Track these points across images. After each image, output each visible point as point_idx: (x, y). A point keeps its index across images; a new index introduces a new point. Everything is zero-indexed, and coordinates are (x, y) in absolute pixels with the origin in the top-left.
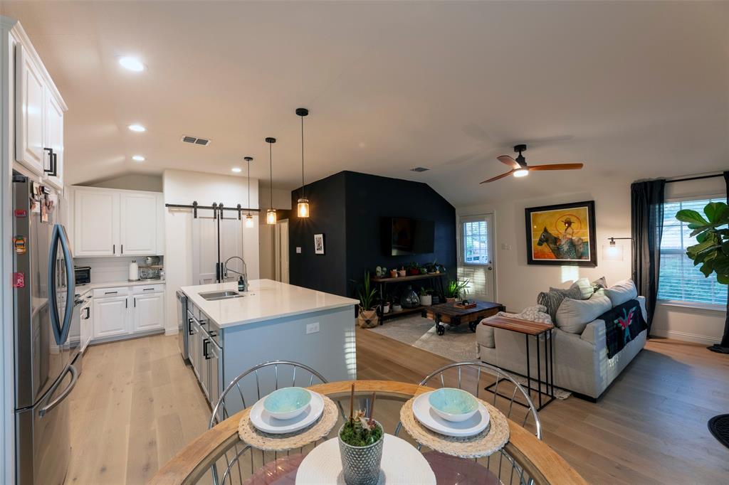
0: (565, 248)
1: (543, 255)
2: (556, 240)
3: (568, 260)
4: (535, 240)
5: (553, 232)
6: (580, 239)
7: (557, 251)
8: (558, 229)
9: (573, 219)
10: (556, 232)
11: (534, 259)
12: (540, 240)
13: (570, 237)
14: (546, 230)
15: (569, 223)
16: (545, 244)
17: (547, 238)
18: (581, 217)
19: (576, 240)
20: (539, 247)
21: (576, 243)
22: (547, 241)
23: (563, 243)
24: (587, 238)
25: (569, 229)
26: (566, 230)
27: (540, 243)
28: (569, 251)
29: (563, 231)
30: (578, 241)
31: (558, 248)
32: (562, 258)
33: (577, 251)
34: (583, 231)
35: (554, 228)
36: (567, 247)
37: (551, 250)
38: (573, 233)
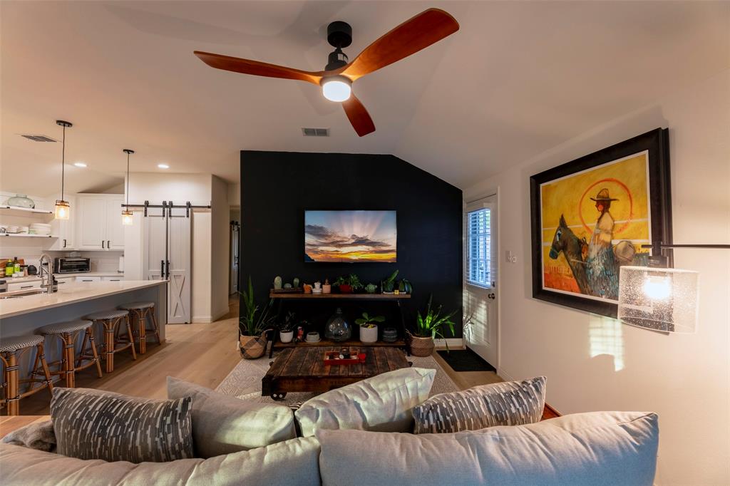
0: (598, 266)
2: (581, 246)
3: (605, 298)
4: (547, 245)
5: (576, 227)
6: (630, 245)
7: (581, 273)
8: (585, 222)
10: (581, 226)
12: (554, 246)
13: (606, 238)
14: (563, 223)
15: (604, 203)
16: (563, 255)
17: (565, 242)
19: (621, 247)
21: (621, 257)
22: (564, 248)
23: (593, 254)
25: (606, 218)
26: (599, 220)
27: (554, 255)
28: (605, 276)
29: (592, 224)
30: (625, 250)
31: (584, 267)
32: (591, 293)
34: (636, 221)
35: (577, 219)
36: (601, 267)
37: (571, 272)
38: (614, 225)
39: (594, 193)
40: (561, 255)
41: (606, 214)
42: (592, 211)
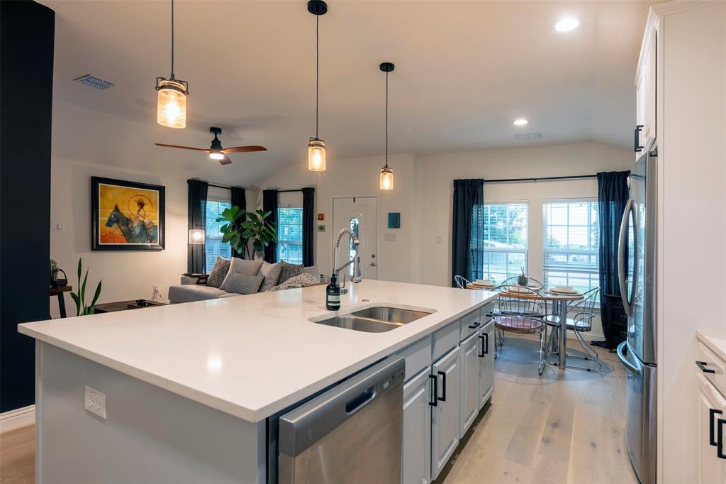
0: (137, 231)
1: (113, 237)
2: (127, 221)
3: (140, 244)
4: (103, 219)
5: (126, 212)
6: (151, 222)
7: (128, 234)
8: (130, 210)
9: (145, 201)
10: (128, 212)
11: (100, 244)
12: (109, 220)
13: (142, 219)
14: (117, 209)
15: (141, 205)
16: (116, 225)
17: (118, 218)
18: (153, 201)
19: (148, 223)
20: (108, 229)
21: (147, 226)
22: (117, 222)
23: (135, 225)
24: (157, 222)
25: (142, 211)
26: (139, 211)
27: (109, 224)
28: (140, 235)
29: (135, 213)
30: (149, 224)
31: (130, 231)
32: (133, 242)
33: (148, 235)
34: (154, 214)
35: (127, 208)
36: (139, 231)
37: (121, 233)
38: (145, 215)
39: (137, 199)
40: (115, 225)
41: (142, 210)
42: (135, 208)
